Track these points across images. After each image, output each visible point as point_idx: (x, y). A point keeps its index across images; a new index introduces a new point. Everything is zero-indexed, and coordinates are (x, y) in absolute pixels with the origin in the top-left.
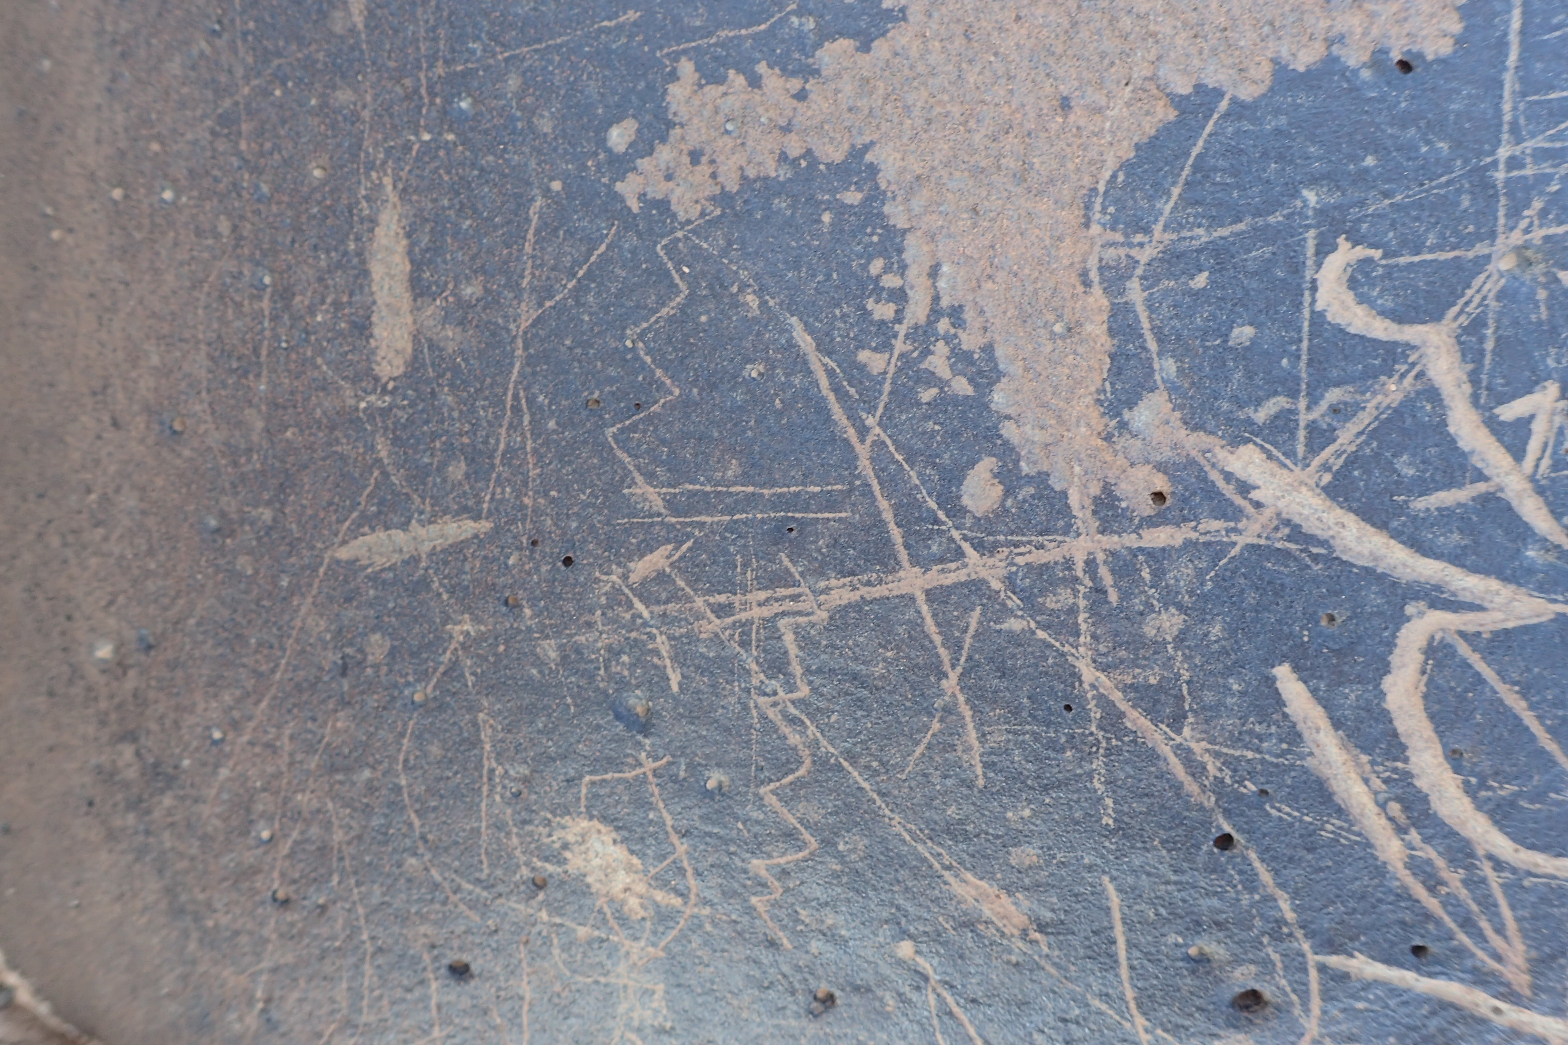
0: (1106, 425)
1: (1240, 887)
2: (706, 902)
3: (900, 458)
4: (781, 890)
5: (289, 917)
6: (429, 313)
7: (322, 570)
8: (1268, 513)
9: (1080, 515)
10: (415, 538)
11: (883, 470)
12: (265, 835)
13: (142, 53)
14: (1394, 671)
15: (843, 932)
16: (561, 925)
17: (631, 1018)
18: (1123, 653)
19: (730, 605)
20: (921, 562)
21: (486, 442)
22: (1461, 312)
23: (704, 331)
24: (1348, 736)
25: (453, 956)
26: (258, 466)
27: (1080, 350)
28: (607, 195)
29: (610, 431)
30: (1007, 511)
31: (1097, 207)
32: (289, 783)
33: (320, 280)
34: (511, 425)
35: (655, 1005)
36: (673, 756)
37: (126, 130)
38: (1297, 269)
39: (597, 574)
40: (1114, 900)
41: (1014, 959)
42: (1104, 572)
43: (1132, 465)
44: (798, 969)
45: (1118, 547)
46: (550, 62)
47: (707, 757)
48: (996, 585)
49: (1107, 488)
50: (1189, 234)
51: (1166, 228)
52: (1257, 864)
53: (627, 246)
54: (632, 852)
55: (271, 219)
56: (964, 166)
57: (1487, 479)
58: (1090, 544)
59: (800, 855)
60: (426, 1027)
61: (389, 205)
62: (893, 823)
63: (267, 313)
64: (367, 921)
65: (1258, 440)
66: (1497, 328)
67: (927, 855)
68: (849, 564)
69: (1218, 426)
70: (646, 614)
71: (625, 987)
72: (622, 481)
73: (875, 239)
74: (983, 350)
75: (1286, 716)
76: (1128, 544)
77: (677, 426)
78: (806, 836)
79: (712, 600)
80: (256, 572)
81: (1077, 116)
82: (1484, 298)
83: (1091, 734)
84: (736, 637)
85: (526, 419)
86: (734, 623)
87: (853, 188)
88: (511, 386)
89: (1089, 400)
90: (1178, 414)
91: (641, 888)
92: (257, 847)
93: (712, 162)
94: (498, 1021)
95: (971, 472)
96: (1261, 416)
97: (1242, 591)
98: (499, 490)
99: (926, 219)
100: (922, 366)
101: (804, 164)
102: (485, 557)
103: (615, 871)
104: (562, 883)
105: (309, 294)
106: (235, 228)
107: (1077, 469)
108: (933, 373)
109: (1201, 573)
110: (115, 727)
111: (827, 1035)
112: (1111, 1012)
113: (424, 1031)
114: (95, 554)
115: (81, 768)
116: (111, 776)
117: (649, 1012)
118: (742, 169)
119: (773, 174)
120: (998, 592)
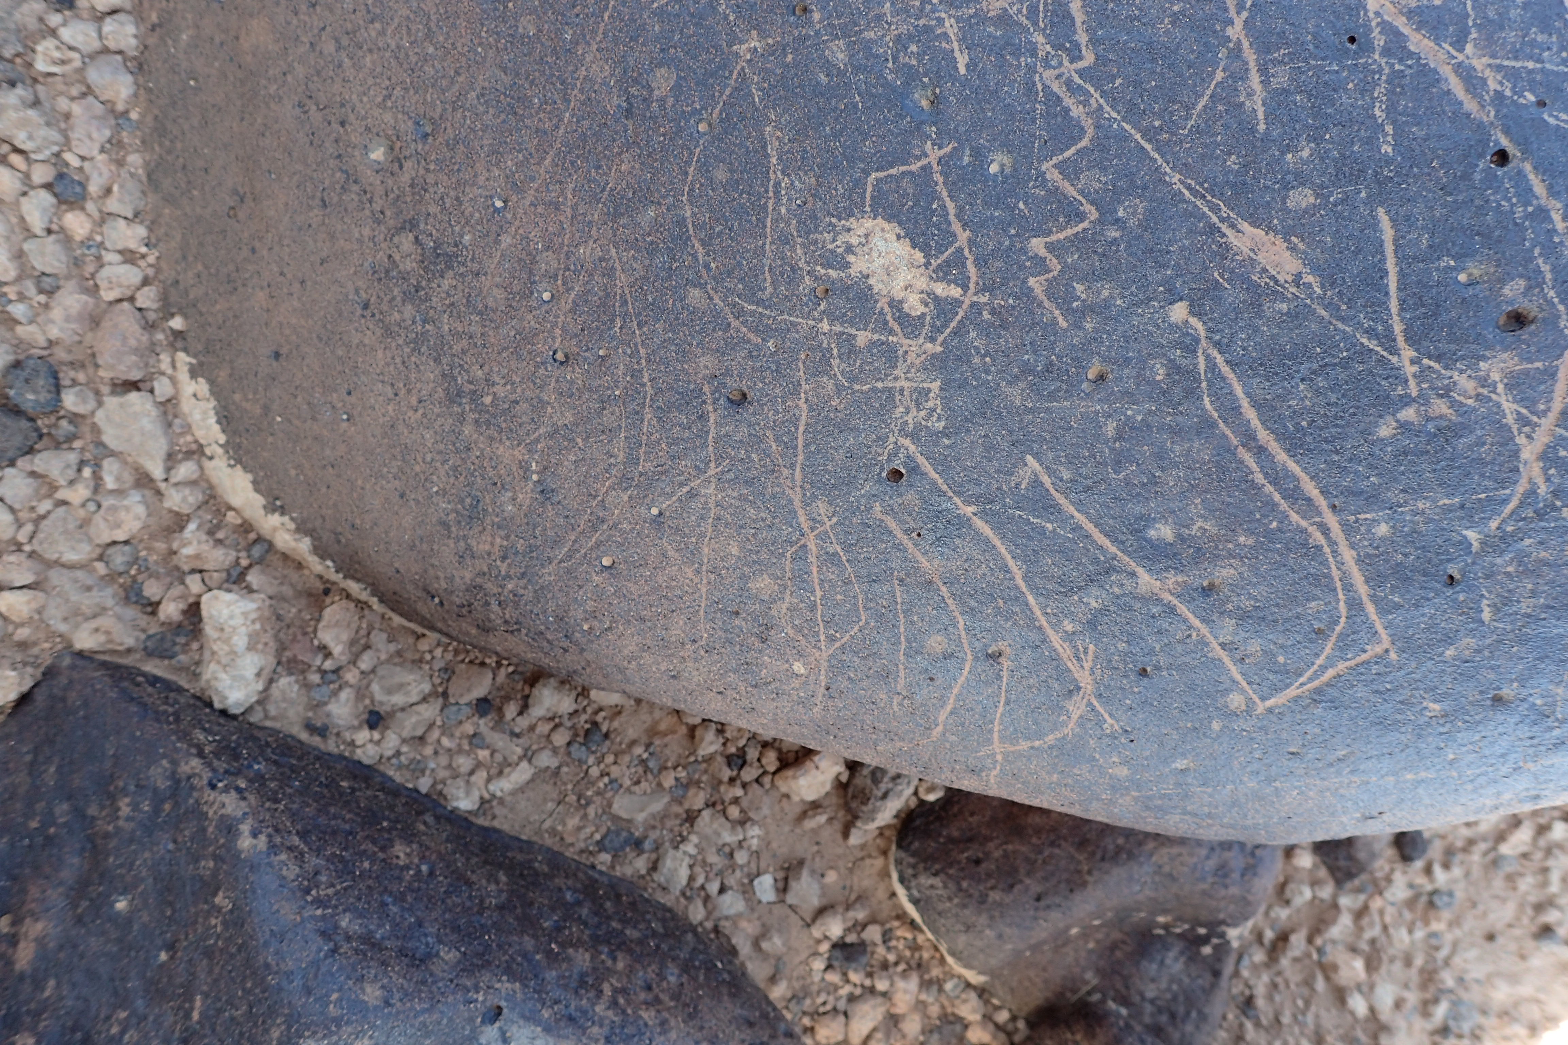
1: (1514, 200)
2: (985, 289)
4: (1059, 267)
5: (569, 374)
12: (546, 296)
15: (1118, 302)
16: (843, 333)
17: (906, 423)
25: (734, 385)
32: (572, 237)
35: (930, 404)
36: (959, 141)
40: (1388, 233)
41: (1284, 307)
44: (1073, 347)
47: (992, 138)
52: (1531, 176)
54: (914, 246)
59: (1080, 227)
60: (702, 465)
62: (1174, 180)
64: (648, 361)
67: (1206, 209)
71: (902, 390)
78: (1087, 207)
80: (539, 30)
83: (1375, 62)
84: (1024, 11)
91: (922, 283)
92: (539, 309)
94: (774, 446)
103: (897, 268)
104: (844, 288)
110: (391, 223)
111: (1097, 413)
112: (1379, 349)
113: (700, 469)
114: (370, 51)
115: (355, 273)
116: (387, 272)
117: (923, 413)
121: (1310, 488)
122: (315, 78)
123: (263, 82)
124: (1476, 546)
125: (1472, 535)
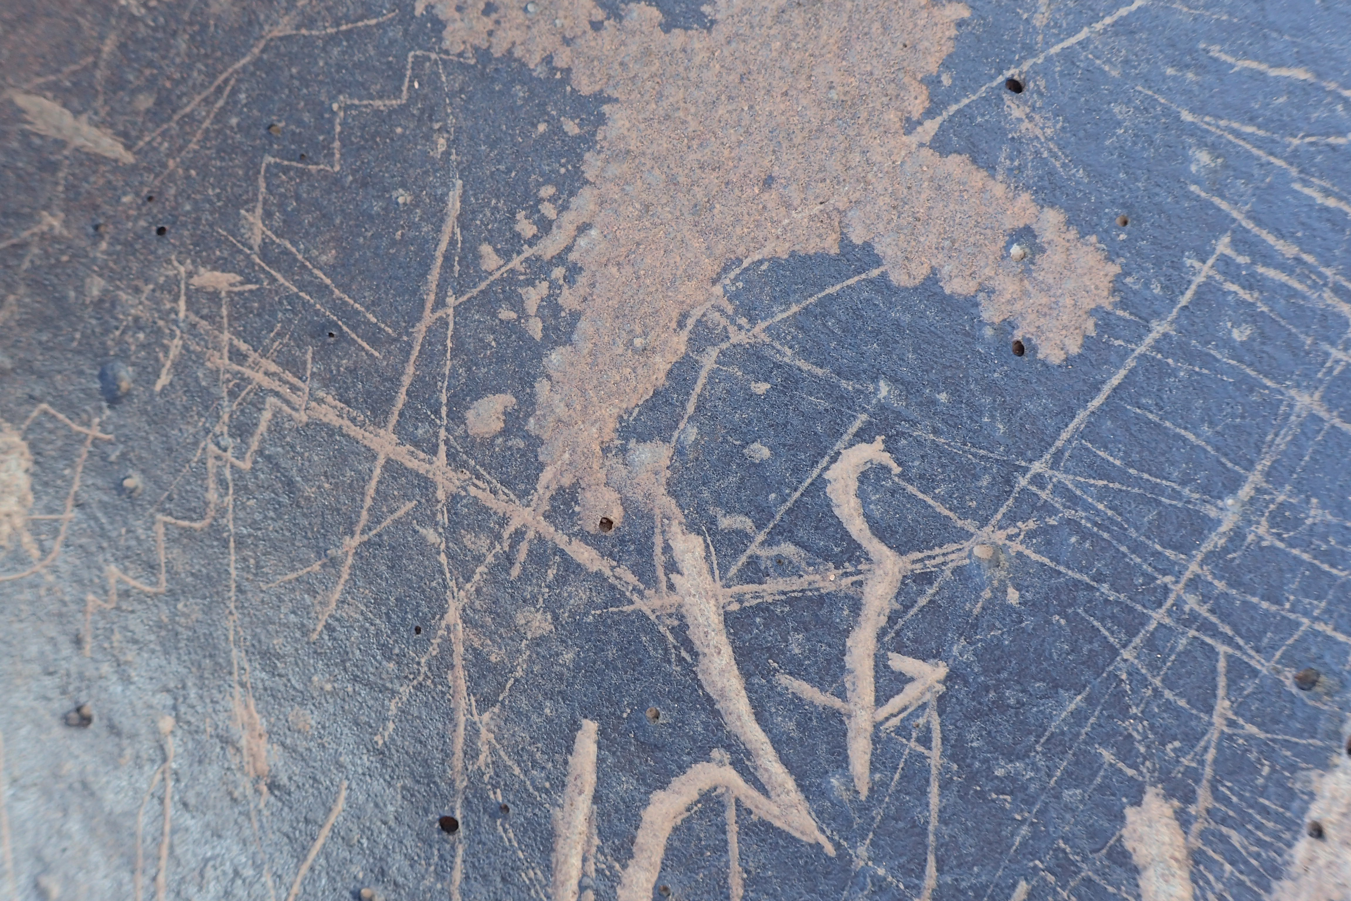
0: (612, 440)
1: (432, 868)
2: (55, 570)
3: (450, 345)
4: (113, 605)
8: (674, 599)
9: (541, 491)
10: (76, 128)
11: (430, 344)
14: (669, 791)
15: (133, 674)
18: (488, 620)
19: (245, 357)
20: (403, 434)
21: (180, 97)
22: (922, 560)
24: (598, 815)
27: (639, 371)
29: (270, 159)
30: (492, 444)
31: (732, 275)
34: (206, 99)
36: (117, 437)
38: (834, 435)
39: (173, 257)
40: (339, 806)
41: (236, 794)
42: (524, 548)
43: (607, 484)
44: (82, 676)
45: (548, 538)
47: (140, 458)
48: (441, 495)
50: (779, 347)
51: (768, 329)
52: (459, 860)
53: (391, 34)
54: (33, 489)
56: (666, 169)
57: (845, 699)
58: (530, 519)
59: (148, 589)
62: (230, 617)
65: (709, 539)
66: (937, 594)
67: (236, 662)
68: (351, 395)
69: (689, 505)
70: (182, 315)
72: (247, 202)
73: (563, 170)
74: (571, 314)
75: (566, 762)
76: (557, 541)
77: (316, 194)
78: (163, 577)
79: (236, 342)
81: (770, 198)
83: (419, 663)
84: (231, 385)
85: (220, 103)
86: (238, 372)
87: (577, 121)
88: (230, 70)
89: (615, 411)
90: (669, 473)
91: (18, 521)
93: (497, 22)
95: (491, 396)
96: (725, 522)
97: (609, 643)
98: (159, 140)
99: (610, 185)
100: (519, 290)
101: (558, 76)
102: (109, 182)
103: (11, 493)
107: (567, 456)
108: (523, 302)
109: (590, 605)
111: (65, 746)
118: (514, 44)
119: (532, 66)
120: (438, 502)
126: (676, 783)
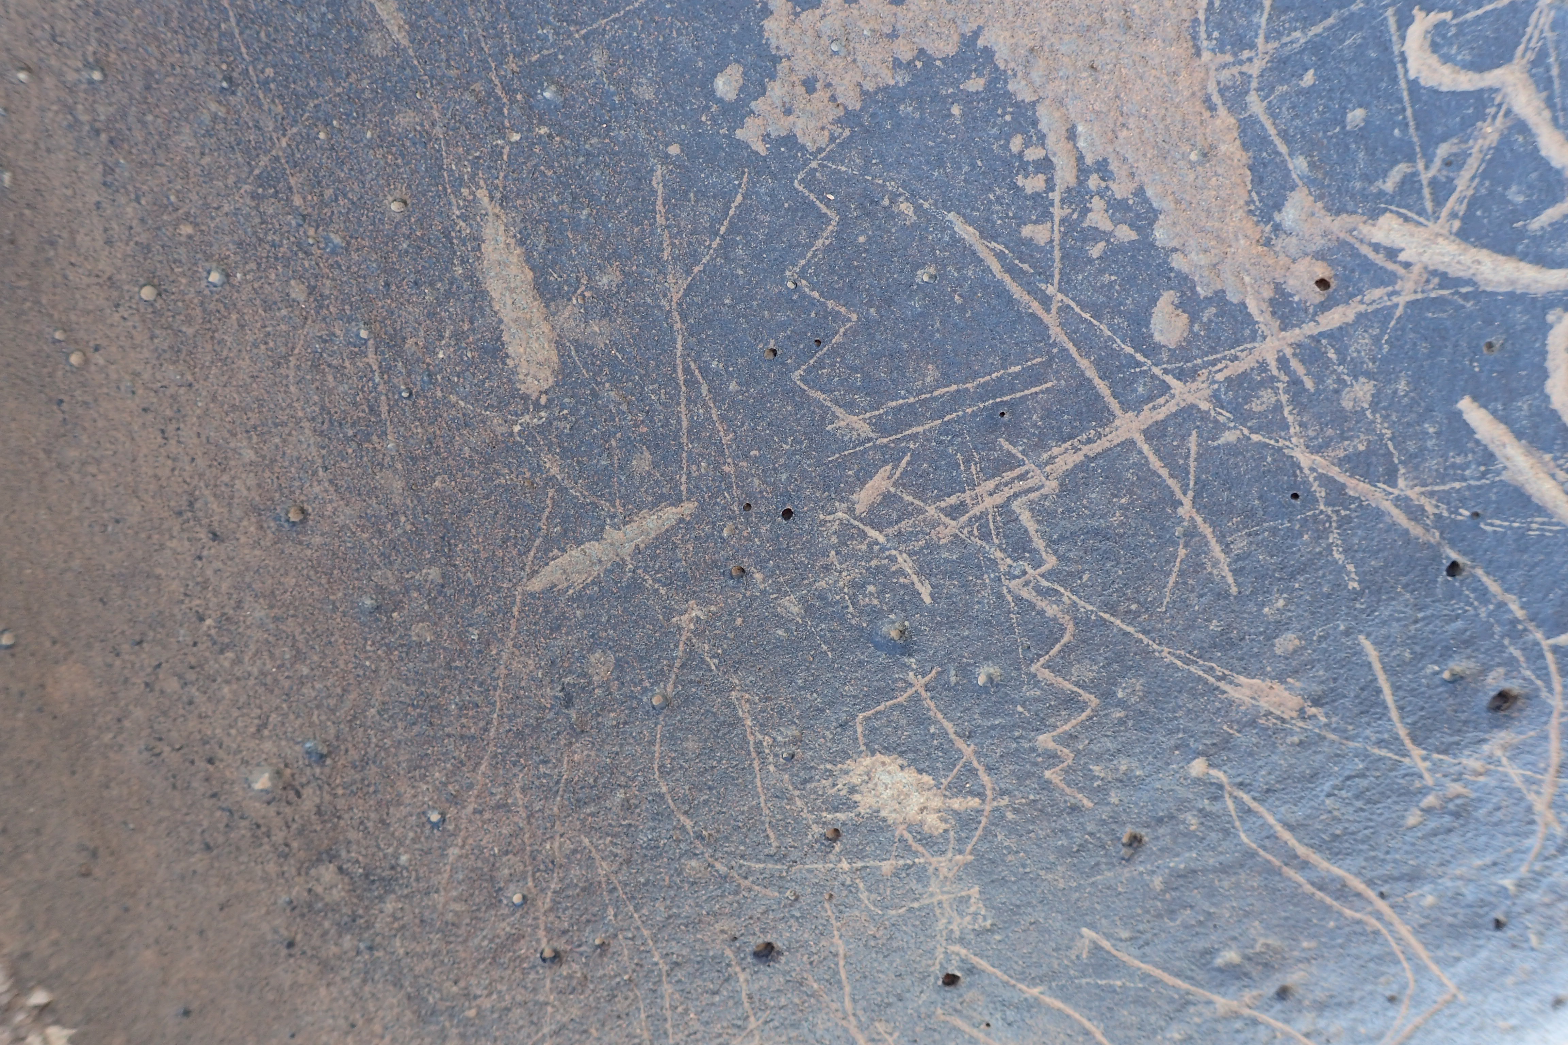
0: (1263, 232)
1: (1476, 603)
2: (1003, 793)
3: (1087, 316)
4: (1072, 755)
5: (565, 970)
6: (566, 315)
7: (515, 610)
8: (1416, 269)
9: (1261, 319)
10: (612, 544)
11: (1075, 332)
12: (517, 899)
13: (139, 135)
14: (1552, 374)
15: (1138, 773)
16: (866, 867)
17: (952, 931)
18: (1330, 432)
19: (963, 503)
20: (1133, 406)
21: (666, 424)
22: (1526, 49)
23: (866, 251)
24: (1531, 443)
25: (757, 941)
26: (408, 527)
27: (1220, 171)
28: (728, 145)
29: (796, 375)
30: (1196, 335)
31: (1203, 35)
32: (533, 836)
33: (431, 315)
34: (689, 399)
35: (972, 909)
36: (941, 665)
37: (142, 220)
38: (1386, 47)
39: (822, 517)
40: (1372, 653)
41: (1296, 739)
42: (1295, 364)
43: (1294, 261)
44: (1103, 822)
45: (1301, 338)
46: (633, 28)
47: (974, 655)
48: (1204, 406)
49: (1278, 288)
50: (1288, 39)
51: (1267, 39)
52: (1485, 579)
53: (763, 190)
54: (920, 771)
55: (354, 269)
56: (1071, 29)
58: (1277, 343)
59: (1084, 716)
60: (739, 1023)
61: (490, 218)
62: (1164, 654)
63: (375, 367)
64: (656, 942)
65: (1393, 208)
66: (1558, 55)
67: (1201, 673)
68: (1067, 429)
69: (1356, 205)
70: (881, 539)
71: (940, 903)
72: (823, 419)
73: (1008, 118)
74: (1135, 195)
75: (1478, 442)
76: (1309, 333)
77: (865, 350)
78: (1085, 696)
79: (943, 504)
80: (438, 635)
82: (1542, 32)
83: (1322, 512)
84: (975, 532)
85: (704, 389)
86: (970, 519)
87: (973, 75)
88: (679, 361)
89: (1240, 213)
91: (937, 802)
92: (513, 914)
93: (828, 85)
94: (815, 986)
95: (1155, 310)
96: (1389, 185)
97: (1415, 344)
98: (694, 468)
99: (1049, 87)
100: (1085, 225)
101: (919, 65)
102: (697, 538)
103: (907, 795)
104: (856, 827)
105: (422, 333)
106: (312, 290)
107: (1247, 279)
108: (1096, 229)
109: (1377, 340)
110: (302, 854)
111: (1141, 873)
112: (1390, 755)
113: (739, 1027)
114: (228, 682)
115: (268, 913)
116: (310, 906)
117: (968, 918)
118: (859, 85)
119: (892, 82)
120: (1208, 412)
121: (1358, 884)
122: (162, 719)
123: (92, 732)
124: (1512, 888)
125: (1508, 882)
126: (1550, 364)
